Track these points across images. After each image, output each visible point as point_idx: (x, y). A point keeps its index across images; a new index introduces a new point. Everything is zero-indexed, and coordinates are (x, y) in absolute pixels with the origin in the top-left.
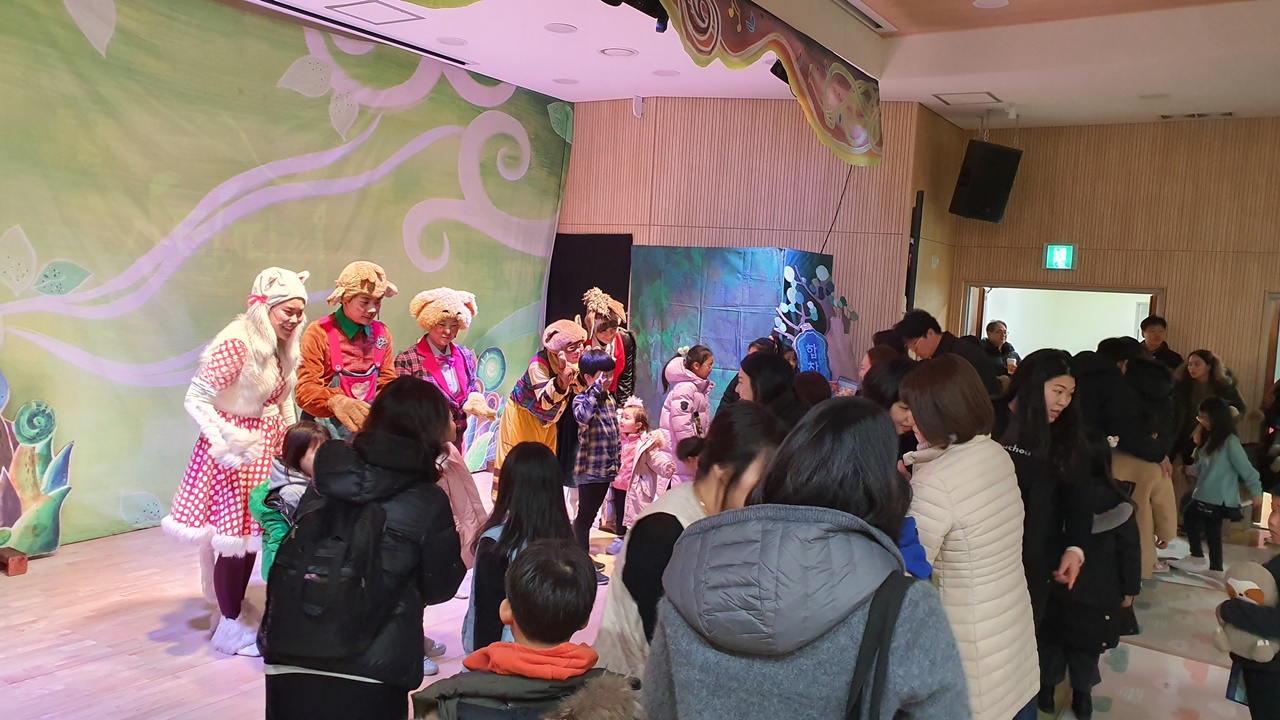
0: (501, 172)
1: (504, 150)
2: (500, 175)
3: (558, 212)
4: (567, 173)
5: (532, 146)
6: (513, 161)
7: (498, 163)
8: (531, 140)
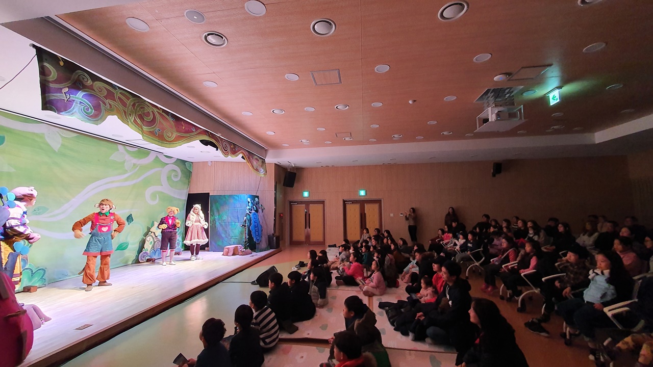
1: (173, 174)
2: (172, 180)
3: (189, 188)
4: (191, 179)
5: (181, 173)
6: (176, 176)
7: (172, 177)
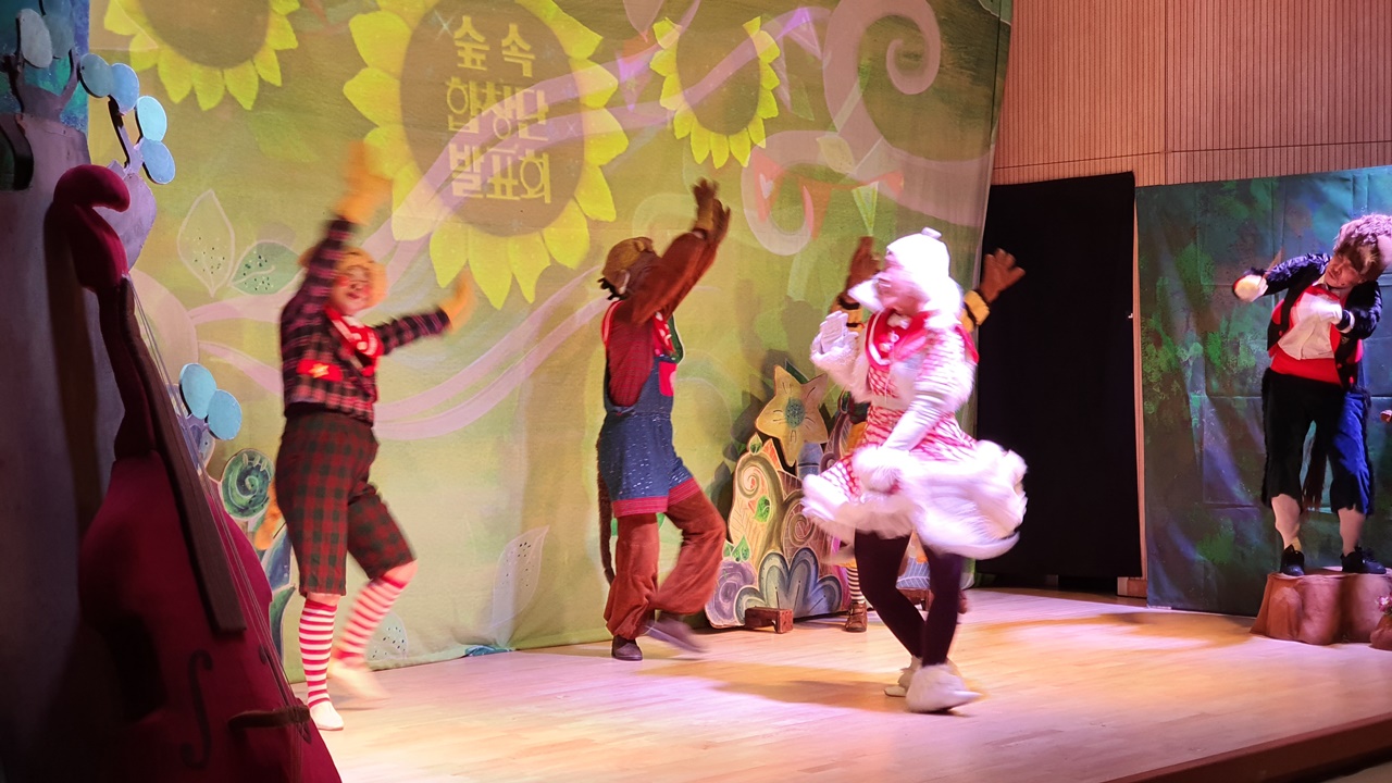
0: (894, 81)
1: (896, 44)
2: (891, 87)
3: (993, 146)
4: (1004, 76)
5: (944, 33)
6: (912, 60)
7: (888, 66)
8: (941, 23)
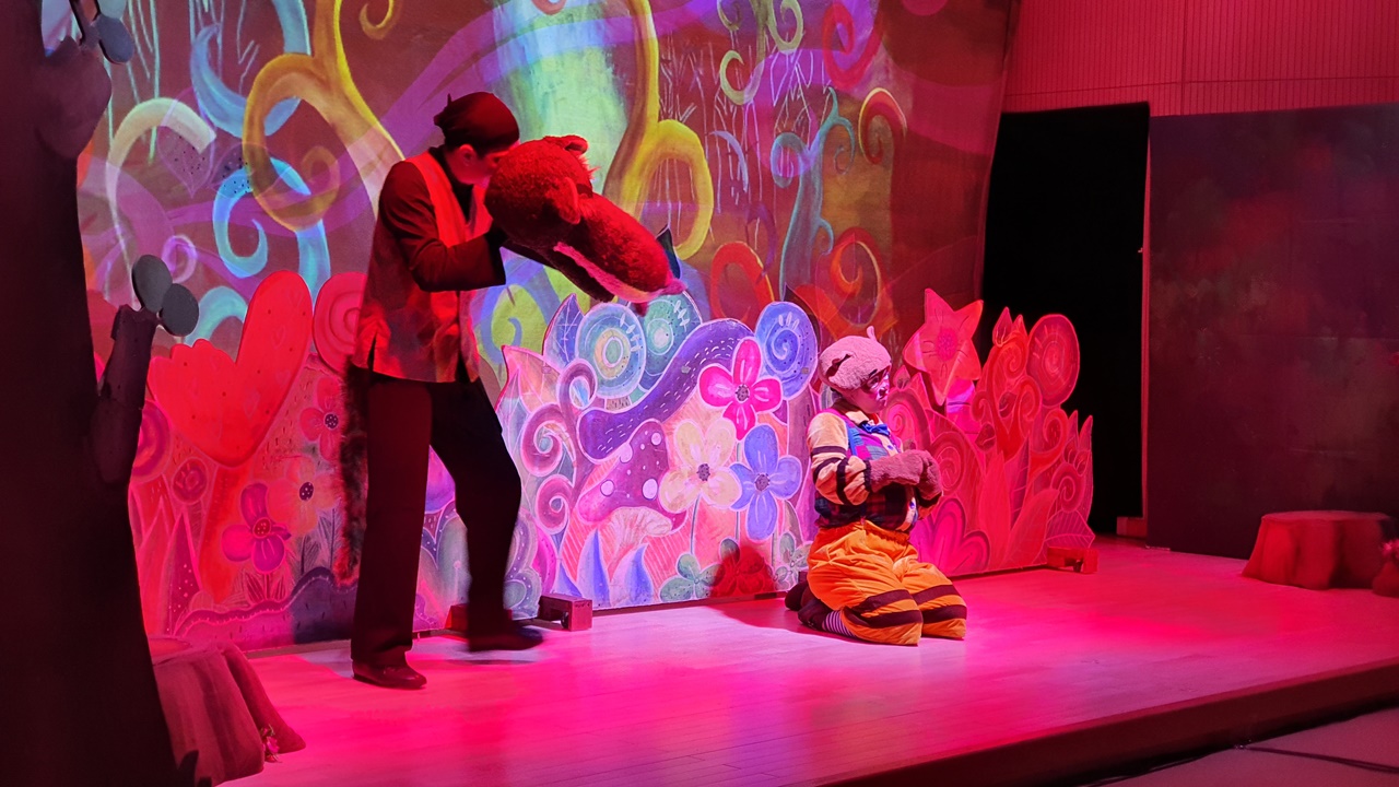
0: (905, 2)
3: (1005, 73)
4: (1020, 1)
